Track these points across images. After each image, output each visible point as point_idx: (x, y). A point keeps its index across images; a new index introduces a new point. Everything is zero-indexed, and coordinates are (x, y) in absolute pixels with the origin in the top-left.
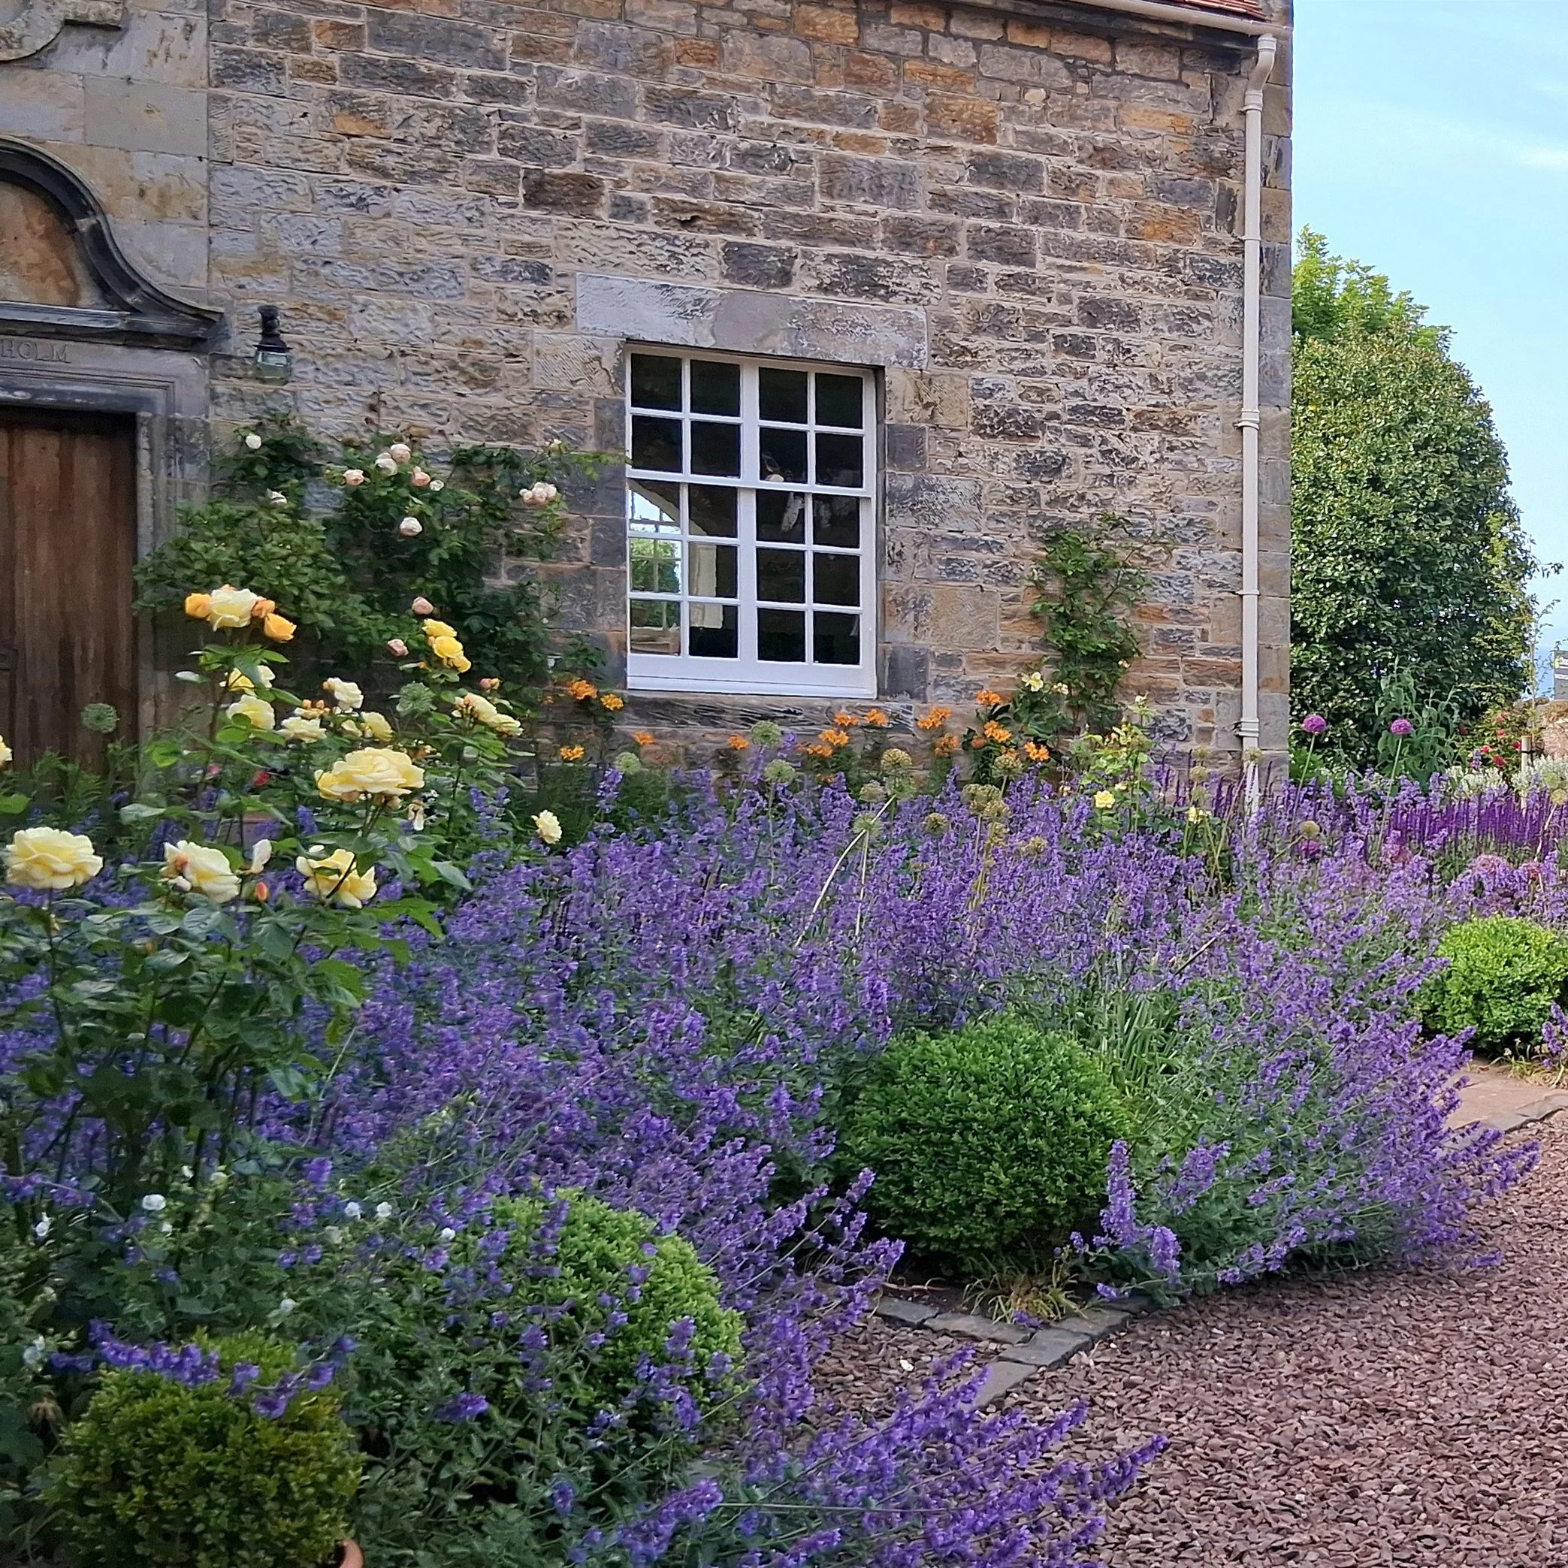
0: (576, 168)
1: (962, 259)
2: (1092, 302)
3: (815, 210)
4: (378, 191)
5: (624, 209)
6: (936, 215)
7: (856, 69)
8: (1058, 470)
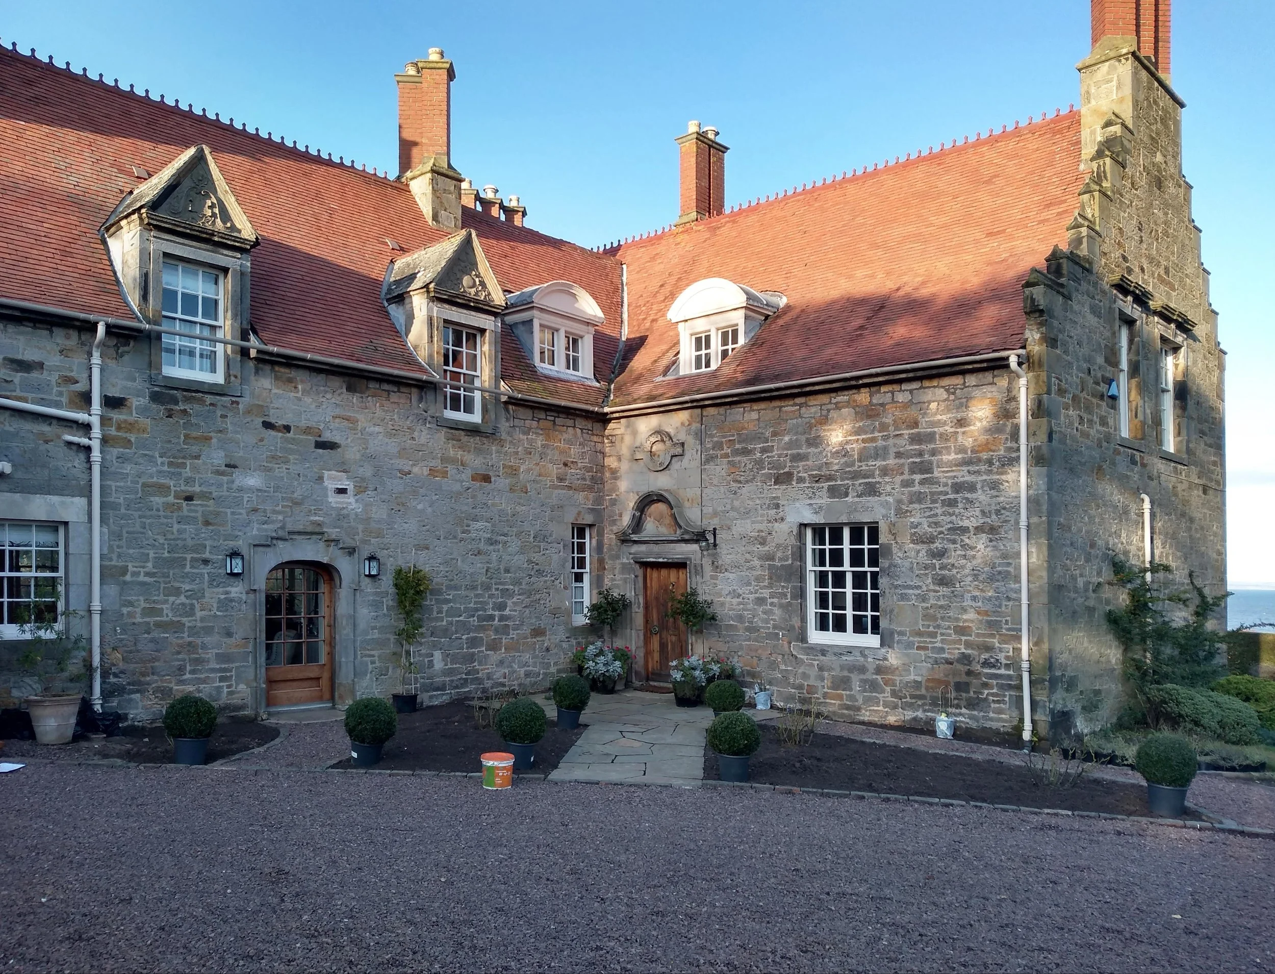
0: (787, 470)
1: (906, 477)
2: (956, 483)
3: (856, 468)
4: (739, 488)
5: (801, 480)
6: (897, 461)
7: (869, 413)
8: (944, 555)
